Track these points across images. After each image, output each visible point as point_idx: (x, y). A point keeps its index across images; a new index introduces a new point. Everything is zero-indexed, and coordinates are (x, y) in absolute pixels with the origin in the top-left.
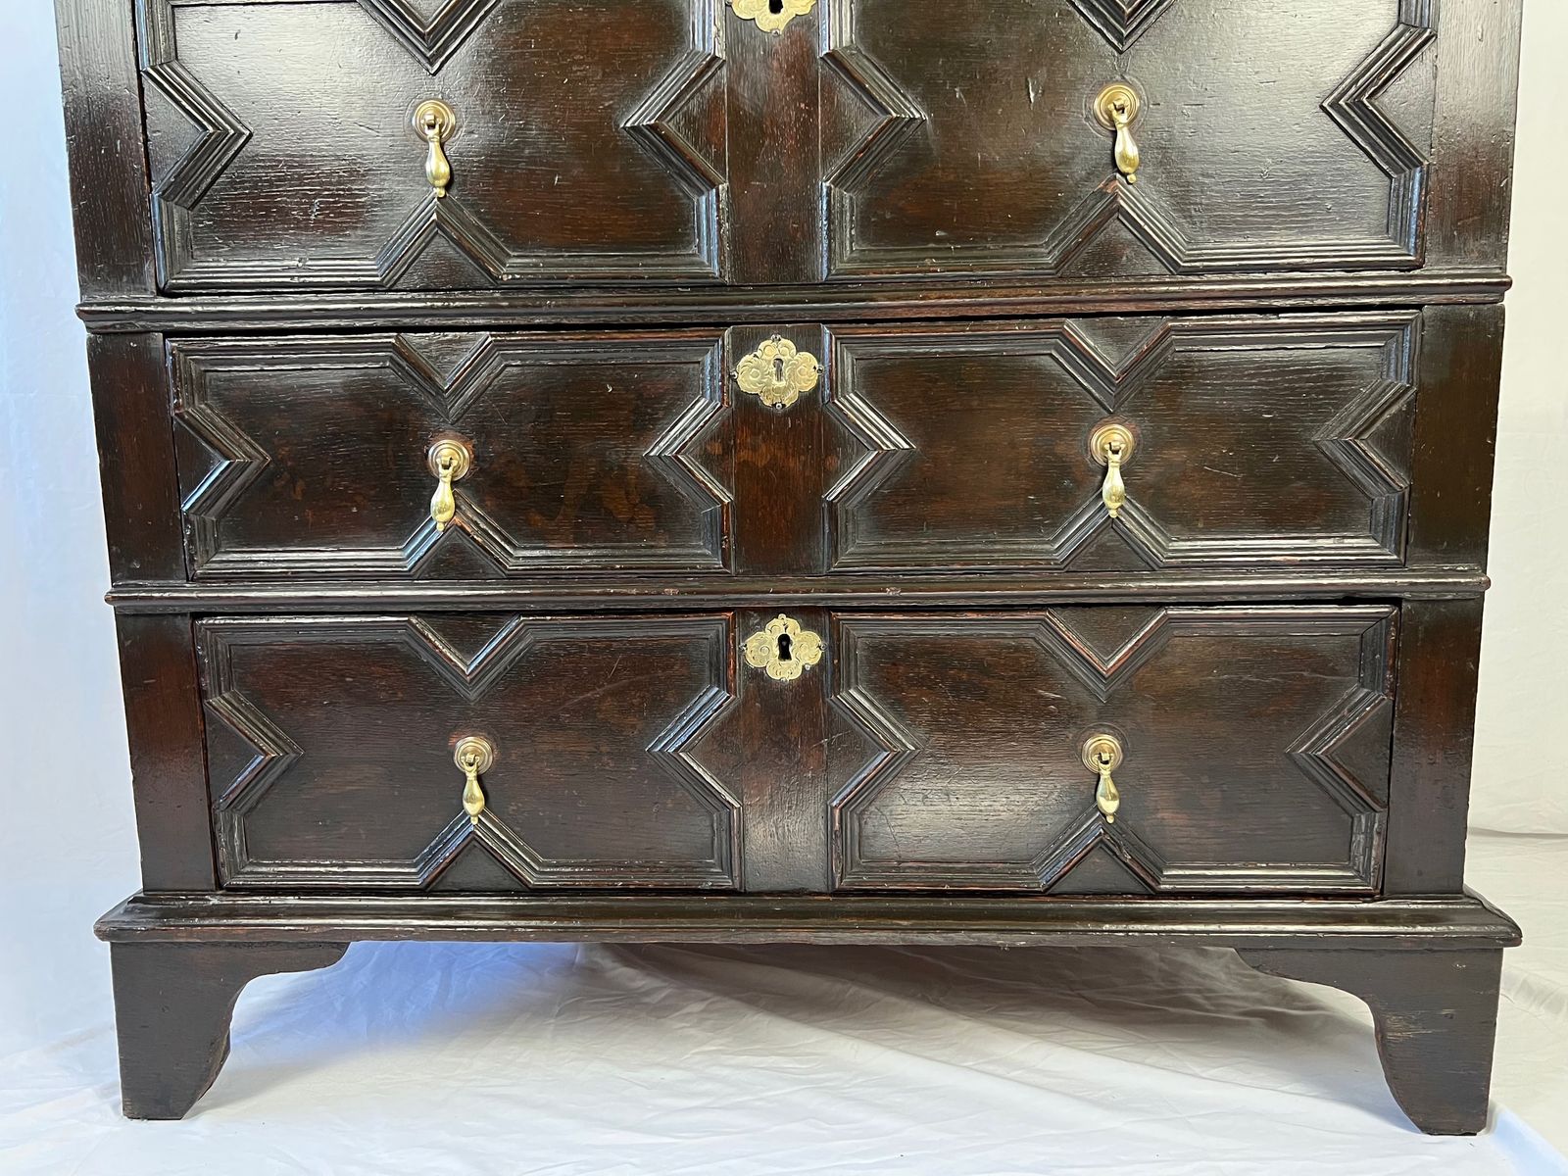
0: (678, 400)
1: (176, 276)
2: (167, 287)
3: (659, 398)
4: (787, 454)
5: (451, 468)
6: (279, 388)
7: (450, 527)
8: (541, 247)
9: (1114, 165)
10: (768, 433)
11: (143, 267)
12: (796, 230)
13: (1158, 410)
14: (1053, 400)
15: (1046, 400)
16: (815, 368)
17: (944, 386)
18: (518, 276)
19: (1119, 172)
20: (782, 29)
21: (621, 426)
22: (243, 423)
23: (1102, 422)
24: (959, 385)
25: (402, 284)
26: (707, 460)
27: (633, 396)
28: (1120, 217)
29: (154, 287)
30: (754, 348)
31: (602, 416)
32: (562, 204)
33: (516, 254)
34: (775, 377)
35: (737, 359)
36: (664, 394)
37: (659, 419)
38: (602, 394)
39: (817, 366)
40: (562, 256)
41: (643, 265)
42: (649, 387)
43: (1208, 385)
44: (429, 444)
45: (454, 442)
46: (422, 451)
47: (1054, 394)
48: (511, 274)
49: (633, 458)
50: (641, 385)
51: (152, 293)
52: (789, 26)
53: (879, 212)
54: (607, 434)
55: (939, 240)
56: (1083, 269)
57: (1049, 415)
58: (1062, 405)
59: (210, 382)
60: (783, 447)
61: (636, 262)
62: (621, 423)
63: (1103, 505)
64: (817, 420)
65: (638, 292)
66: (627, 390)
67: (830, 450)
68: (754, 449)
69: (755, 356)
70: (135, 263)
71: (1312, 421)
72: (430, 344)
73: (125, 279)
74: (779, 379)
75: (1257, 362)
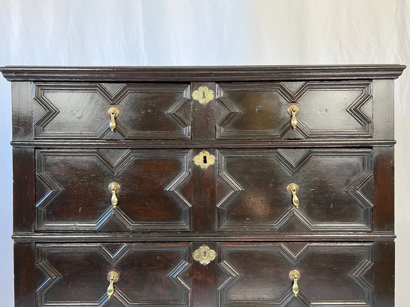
0: (177, 261)
1: (40, 227)
2: (37, 230)
3: (172, 260)
4: (207, 276)
5: (113, 280)
6: (67, 257)
7: (112, 296)
8: (141, 221)
9: (293, 203)
10: (202, 271)
11: (31, 225)
12: (210, 218)
13: (306, 266)
14: (279, 263)
15: (277, 263)
16: (215, 254)
17: (249, 259)
18: (134, 229)
19: (294, 205)
20: (207, 168)
21: (161, 268)
22: (55, 266)
23: (292, 269)
24: (253, 259)
25: (103, 230)
26: (184, 279)
27: (164, 260)
28: (295, 217)
29: (34, 230)
30: (198, 248)
31: (156, 265)
32: (147, 210)
33: (134, 222)
34: (204, 256)
35: (194, 250)
36: (173, 259)
37: (172, 266)
38: (156, 259)
39: (215, 253)
40: (147, 223)
41: (169, 226)
42: (169, 257)
43: (319, 260)
44: (108, 273)
45: (114, 272)
46: (106, 274)
47: (279, 261)
48: (133, 228)
49: (164, 277)
50: (167, 257)
51: (33, 232)
52: (208, 167)
53: (232, 213)
54: (157, 270)
55: (248, 221)
56: (285, 230)
57: (278, 267)
58: (281, 264)
59: (47, 255)
60: (206, 275)
61: (167, 225)
62: (161, 267)
63: (293, 292)
64: (215, 268)
65: (167, 233)
66: (163, 258)
67: (219, 276)
68: (198, 275)
69: (199, 250)
70: (29, 224)
71: (347, 270)
72: (109, 246)
73: (26, 228)
74: (205, 256)
75: (332, 254)
